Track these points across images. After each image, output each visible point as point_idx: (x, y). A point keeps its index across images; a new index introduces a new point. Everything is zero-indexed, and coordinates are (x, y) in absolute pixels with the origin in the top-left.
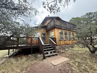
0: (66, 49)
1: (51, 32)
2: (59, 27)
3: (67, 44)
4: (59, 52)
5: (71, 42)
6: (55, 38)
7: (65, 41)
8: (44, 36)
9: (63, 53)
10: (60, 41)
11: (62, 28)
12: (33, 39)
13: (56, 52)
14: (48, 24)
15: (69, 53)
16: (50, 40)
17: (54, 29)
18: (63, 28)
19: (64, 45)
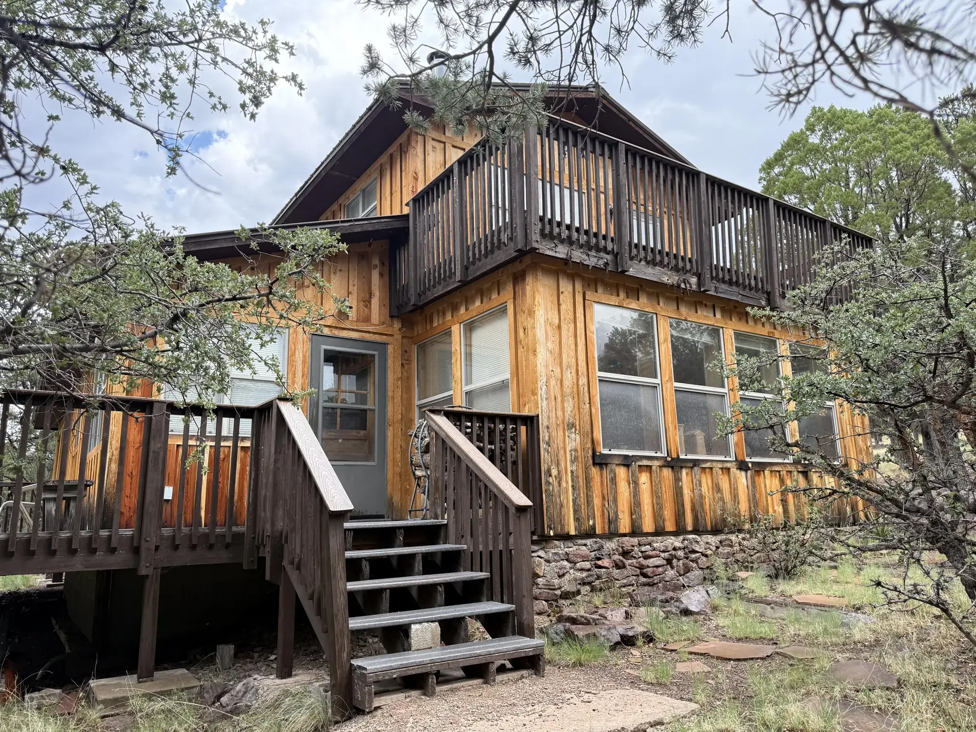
0: (693, 599)
1: (470, 327)
2: (592, 260)
3: (711, 512)
4: (580, 631)
5: (769, 483)
6: (531, 422)
7: (674, 464)
8: (349, 382)
9: (627, 641)
10: (600, 462)
11: (638, 270)
12: (176, 422)
13: (525, 630)
14: (421, 200)
15: (713, 645)
16: (444, 444)
17: (518, 278)
18: (650, 273)
19: (660, 532)
